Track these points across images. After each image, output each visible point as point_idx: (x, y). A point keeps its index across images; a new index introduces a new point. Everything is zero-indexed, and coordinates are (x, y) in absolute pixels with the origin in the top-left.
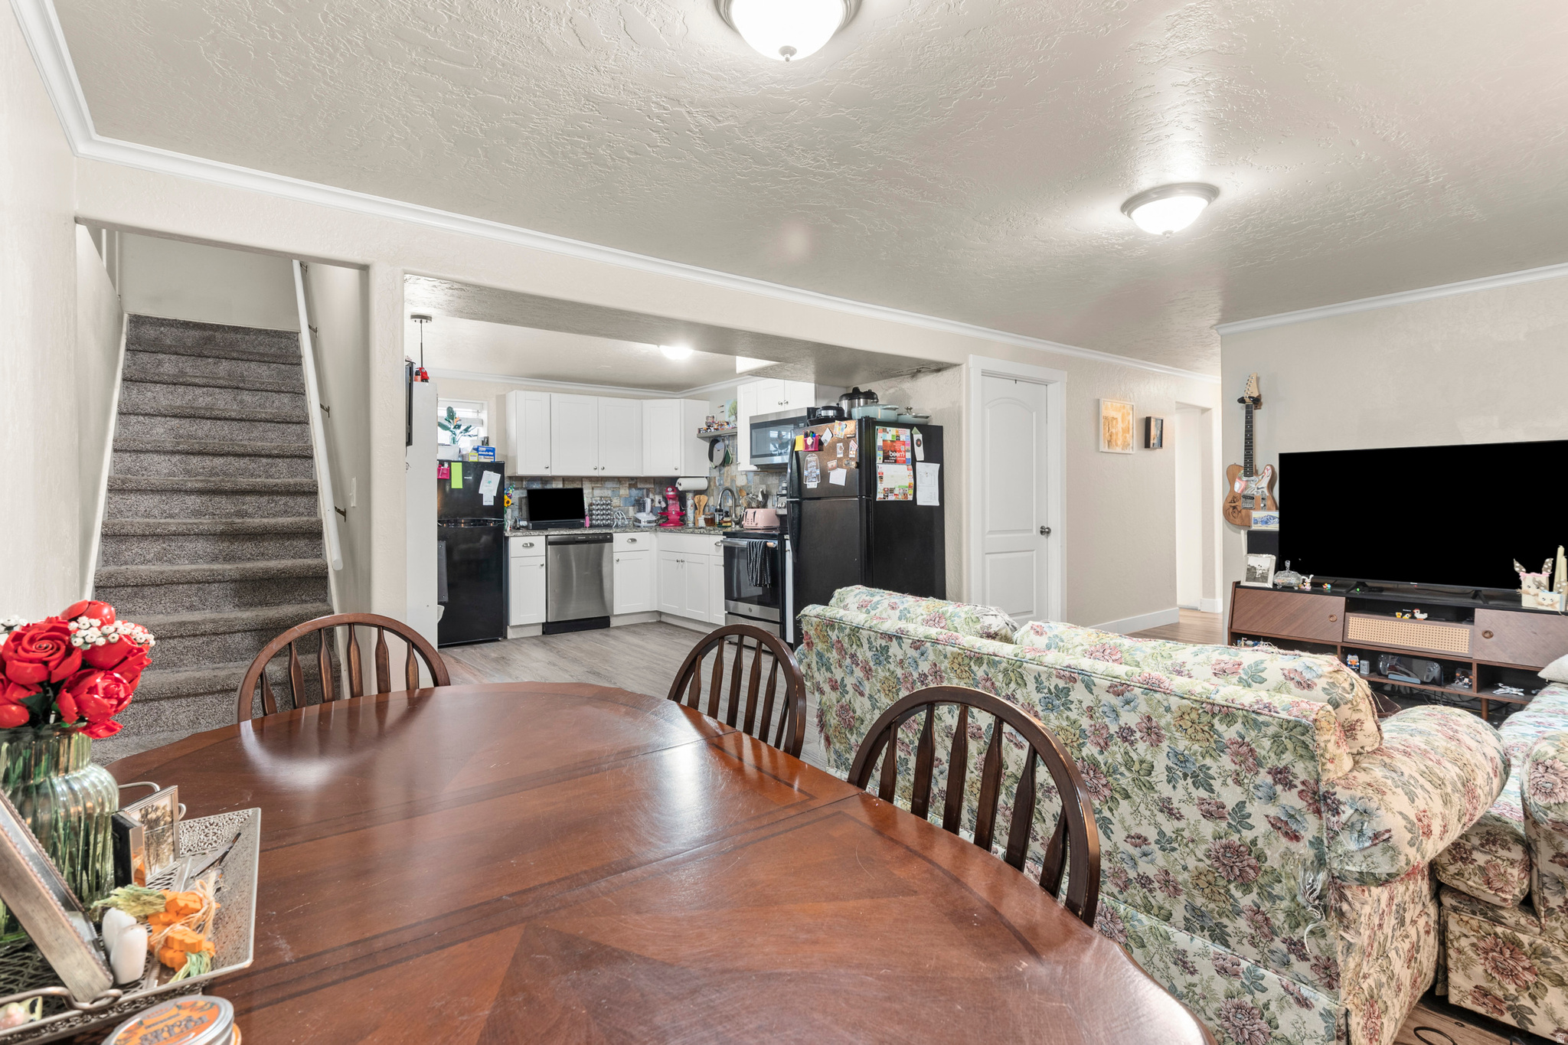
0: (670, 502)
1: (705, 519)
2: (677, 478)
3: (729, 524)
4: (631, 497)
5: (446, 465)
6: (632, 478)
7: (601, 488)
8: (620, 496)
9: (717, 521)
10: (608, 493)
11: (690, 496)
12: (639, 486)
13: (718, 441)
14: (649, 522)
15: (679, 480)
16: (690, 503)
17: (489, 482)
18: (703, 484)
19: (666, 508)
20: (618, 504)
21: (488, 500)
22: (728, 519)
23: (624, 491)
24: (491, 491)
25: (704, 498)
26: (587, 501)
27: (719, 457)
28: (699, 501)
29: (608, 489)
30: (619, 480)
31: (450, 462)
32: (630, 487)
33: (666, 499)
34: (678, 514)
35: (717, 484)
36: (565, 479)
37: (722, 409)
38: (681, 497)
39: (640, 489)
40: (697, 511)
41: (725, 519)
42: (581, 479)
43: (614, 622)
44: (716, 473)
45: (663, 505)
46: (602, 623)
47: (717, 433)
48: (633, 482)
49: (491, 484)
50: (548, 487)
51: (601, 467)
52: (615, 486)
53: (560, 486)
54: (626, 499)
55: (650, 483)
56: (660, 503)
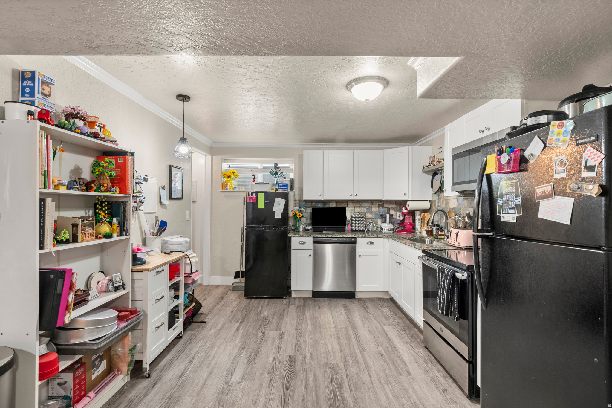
0: (407, 216)
1: (426, 231)
2: (406, 201)
3: (442, 237)
4: (379, 212)
5: (254, 195)
6: (380, 201)
7: (360, 207)
8: (372, 212)
9: (434, 233)
10: (364, 210)
11: (417, 213)
12: (385, 206)
13: (437, 174)
14: (389, 230)
15: (408, 203)
16: (417, 218)
17: (279, 204)
18: (427, 205)
19: (403, 220)
20: (371, 217)
21: (278, 215)
22: (442, 233)
23: (375, 209)
24: (280, 209)
25: (427, 215)
26: (348, 215)
27: (437, 185)
28: (424, 217)
29: (364, 207)
30: (372, 202)
31: (257, 193)
32: (379, 206)
33: (404, 214)
34: (411, 224)
35: (437, 205)
36: (337, 202)
37: (440, 150)
38: (412, 213)
39: (386, 208)
40: (423, 224)
41: (440, 233)
42: (347, 202)
43: (358, 296)
44: (436, 197)
45: (401, 218)
46: (350, 295)
47: (435, 167)
48: (381, 203)
49: (280, 206)
50: (327, 206)
51: (355, 194)
52: (368, 205)
53: (334, 205)
54: (376, 214)
55: (393, 204)
56: (399, 216)
